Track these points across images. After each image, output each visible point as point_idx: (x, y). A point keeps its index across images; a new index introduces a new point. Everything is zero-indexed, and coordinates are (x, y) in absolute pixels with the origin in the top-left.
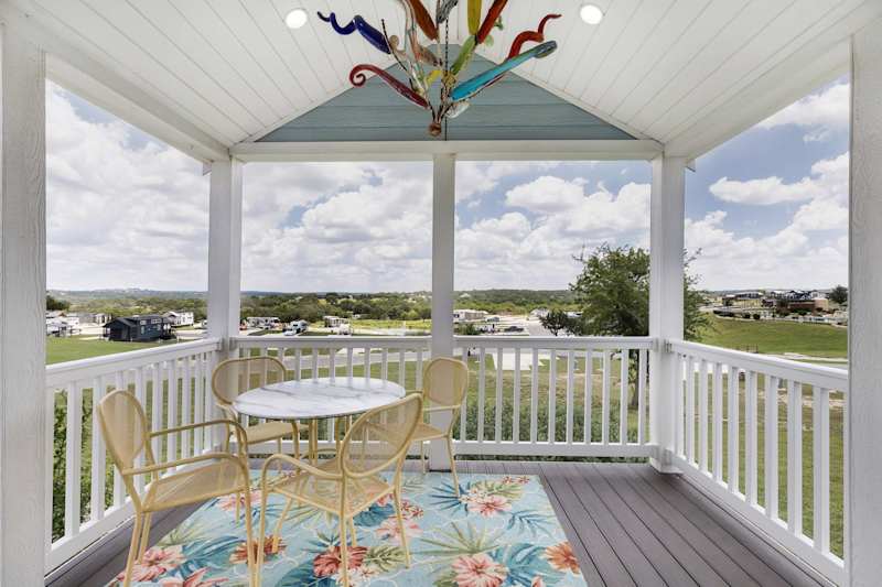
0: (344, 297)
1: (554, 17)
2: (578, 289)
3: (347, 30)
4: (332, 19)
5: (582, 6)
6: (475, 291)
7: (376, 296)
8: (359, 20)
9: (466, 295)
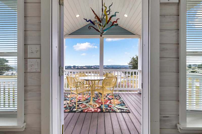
0: (77, 67)
1: (118, 19)
2: (130, 64)
3: (88, 21)
4: (86, 19)
5: (124, 14)
6: (107, 65)
7: (85, 67)
8: (90, 20)
9: (106, 66)
